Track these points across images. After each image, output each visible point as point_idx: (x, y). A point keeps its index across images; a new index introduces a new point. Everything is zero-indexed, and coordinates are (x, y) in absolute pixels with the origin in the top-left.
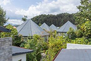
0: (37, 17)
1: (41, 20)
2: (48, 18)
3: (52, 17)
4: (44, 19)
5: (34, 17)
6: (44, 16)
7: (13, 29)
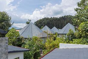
0: (41, 20)
1: (44, 23)
2: (51, 21)
3: (55, 20)
4: (47, 22)
5: (38, 21)
6: (47, 19)
7: (16, 31)
